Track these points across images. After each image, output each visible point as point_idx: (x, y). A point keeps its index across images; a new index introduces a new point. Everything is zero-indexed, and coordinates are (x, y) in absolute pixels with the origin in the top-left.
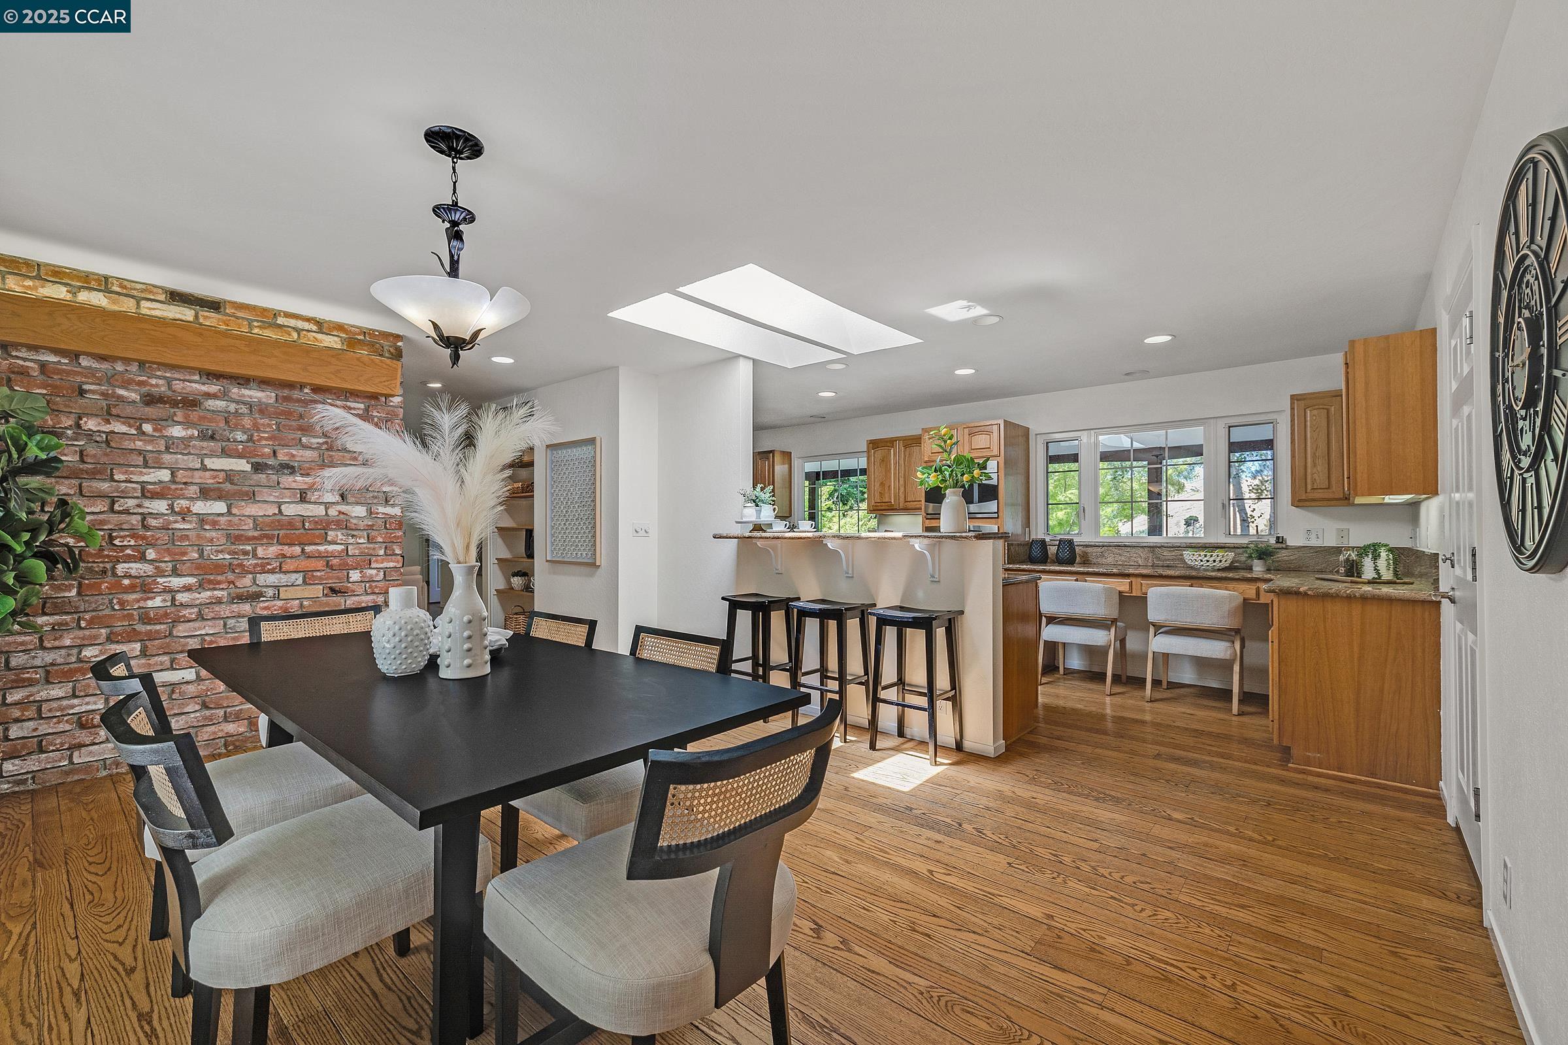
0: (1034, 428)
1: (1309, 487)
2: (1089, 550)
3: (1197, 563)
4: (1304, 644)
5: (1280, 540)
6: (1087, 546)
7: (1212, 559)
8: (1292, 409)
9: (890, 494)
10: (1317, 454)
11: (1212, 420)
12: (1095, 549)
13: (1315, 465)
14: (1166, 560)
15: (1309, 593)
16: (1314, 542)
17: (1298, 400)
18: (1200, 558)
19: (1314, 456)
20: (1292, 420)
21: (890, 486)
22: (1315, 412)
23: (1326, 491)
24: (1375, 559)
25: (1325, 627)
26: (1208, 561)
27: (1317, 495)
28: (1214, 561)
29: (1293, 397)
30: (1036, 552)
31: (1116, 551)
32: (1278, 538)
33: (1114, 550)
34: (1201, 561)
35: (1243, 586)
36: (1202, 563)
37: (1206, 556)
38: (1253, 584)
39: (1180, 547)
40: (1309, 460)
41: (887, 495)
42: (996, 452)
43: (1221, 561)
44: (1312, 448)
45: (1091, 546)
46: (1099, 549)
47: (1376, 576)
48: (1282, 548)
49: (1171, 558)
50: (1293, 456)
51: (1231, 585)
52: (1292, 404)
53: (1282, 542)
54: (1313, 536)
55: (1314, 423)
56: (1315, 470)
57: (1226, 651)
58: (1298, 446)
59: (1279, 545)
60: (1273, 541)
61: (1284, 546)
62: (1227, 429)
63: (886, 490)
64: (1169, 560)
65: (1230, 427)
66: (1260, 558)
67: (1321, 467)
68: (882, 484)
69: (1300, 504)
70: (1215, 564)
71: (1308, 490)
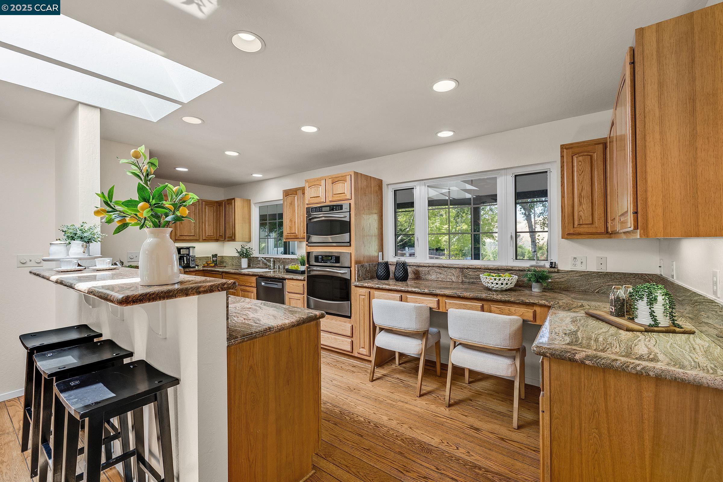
0: (386, 180)
1: (576, 223)
2: (420, 269)
3: (489, 285)
4: (580, 424)
5: (553, 265)
6: (419, 266)
7: (500, 282)
8: (562, 157)
9: (295, 227)
10: (583, 195)
11: (503, 171)
12: (424, 269)
13: (580, 204)
14: (471, 278)
15: (587, 362)
16: (580, 268)
17: (566, 149)
18: (491, 281)
19: (580, 196)
20: (562, 167)
21: (295, 222)
22: (581, 158)
23: (590, 226)
24: (651, 304)
25: (606, 407)
26: (497, 284)
27: (582, 230)
28: (502, 284)
29: (563, 147)
30: (381, 272)
31: (438, 270)
32: (551, 263)
33: (436, 269)
34: (492, 283)
35: (522, 310)
36: (493, 285)
37: (495, 279)
38: (531, 307)
39: (480, 269)
40: (576, 200)
41: (293, 228)
42: (349, 197)
43: (507, 284)
44: (578, 190)
45: (421, 266)
46: (427, 269)
47: (653, 323)
48: (555, 272)
49: (474, 277)
50: (563, 197)
51: (513, 309)
52: (562, 152)
53: (554, 267)
54: (578, 263)
55: (580, 168)
56: (581, 209)
57: (508, 369)
58: (567, 188)
59: (552, 270)
60: (548, 265)
61: (556, 270)
62: (514, 178)
63: (293, 225)
64: (473, 278)
65: (516, 176)
66: (537, 281)
67: (586, 206)
68: (291, 221)
69: (569, 237)
70: (502, 286)
71: (575, 226)
